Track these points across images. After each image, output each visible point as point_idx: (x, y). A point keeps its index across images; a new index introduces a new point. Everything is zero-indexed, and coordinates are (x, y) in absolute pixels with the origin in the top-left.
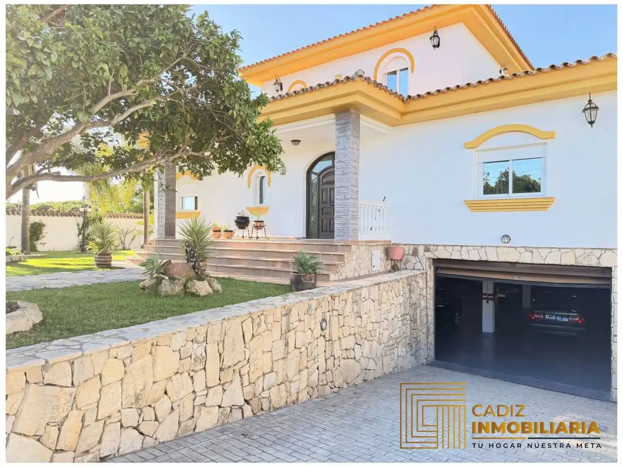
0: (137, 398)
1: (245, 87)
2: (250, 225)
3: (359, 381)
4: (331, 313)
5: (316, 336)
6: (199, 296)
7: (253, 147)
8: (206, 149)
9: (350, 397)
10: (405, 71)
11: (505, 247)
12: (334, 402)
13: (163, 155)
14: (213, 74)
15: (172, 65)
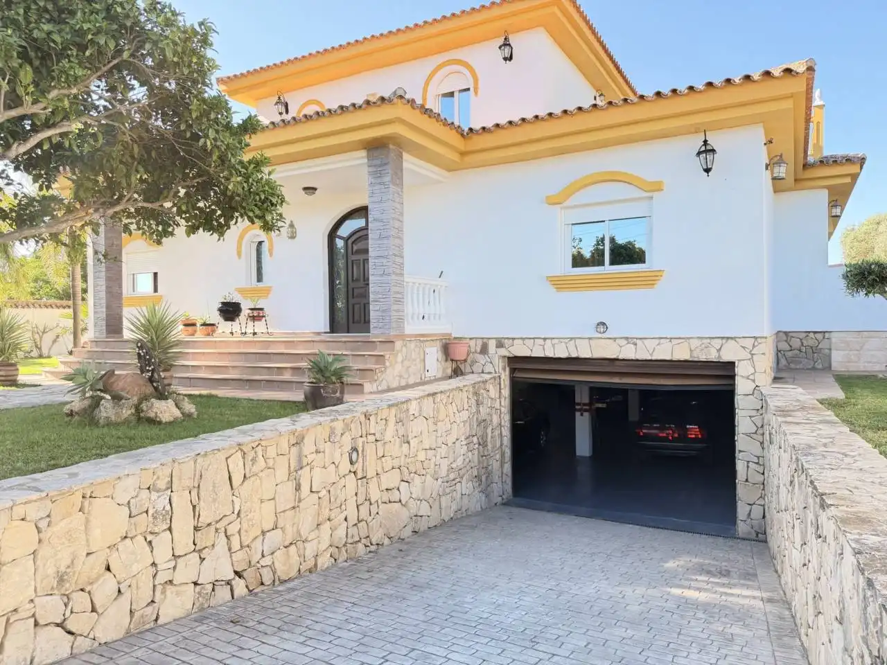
0: (61, 580)
1: (223, 104)
2: (242, 314)
3: (407, 533)
4: (364, 439)
5: (342, 474)
6: (160, 423)
7: (239, 195)
8: (166, 197)
9: (394, 557)
10: (465, 93)
11: (601, 338)
12: (370, 565)
13: (96, 206)
14: (173, 86)
15: (105, 69)
